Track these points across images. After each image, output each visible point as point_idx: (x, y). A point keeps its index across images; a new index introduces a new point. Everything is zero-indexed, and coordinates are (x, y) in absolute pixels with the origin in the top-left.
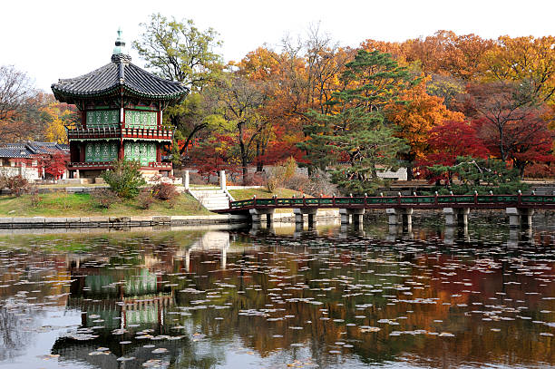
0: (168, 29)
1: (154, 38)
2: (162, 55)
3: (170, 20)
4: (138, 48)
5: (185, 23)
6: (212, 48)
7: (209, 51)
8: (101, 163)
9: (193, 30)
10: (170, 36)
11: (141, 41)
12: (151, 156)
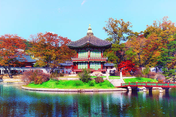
0: (114, 23)
1: (110, 26)
2: (112, 31)
3: (115, 20)
4: (105, 29)
5: (120, 20)
6: (129, 28)
7: (128, 29)
8: (81, 69)
9: (123, 22)
10: (115, 25)
11: (106, 27)
12: (99, 66)
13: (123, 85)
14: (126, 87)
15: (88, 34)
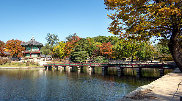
12: (37, 56)
13: (45, 65)
14: (46, 66)
15: (32, 40)
